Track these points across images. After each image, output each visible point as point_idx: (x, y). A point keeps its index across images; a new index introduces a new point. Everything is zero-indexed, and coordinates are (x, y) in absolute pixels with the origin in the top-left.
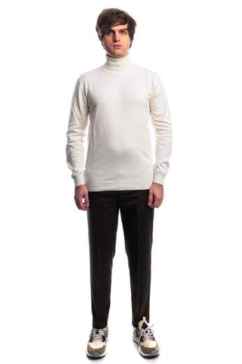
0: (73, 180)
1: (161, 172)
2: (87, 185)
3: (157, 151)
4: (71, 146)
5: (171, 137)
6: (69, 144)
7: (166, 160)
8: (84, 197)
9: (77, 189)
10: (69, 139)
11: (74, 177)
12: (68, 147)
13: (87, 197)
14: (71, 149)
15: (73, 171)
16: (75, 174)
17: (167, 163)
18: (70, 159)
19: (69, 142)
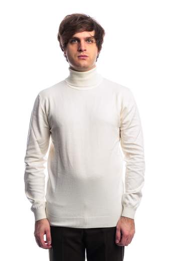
0: (32, 214)
1: (130, 204)
2: (49, 219)
3: (127, 179)
4: (30, 173)
5: (144, 162)
6: (28, 171)
7: (137, 190)
8: (45, 233)
9: (38, 223)
10: (28, 165)
11: (34, 210)
12: (27, 175)
13: (49, 234)
14: (30, 177)
15: (33, 202)
16: (36, 206)
17: (139, 194)
18: (29, 189)
19: (27, 169)
